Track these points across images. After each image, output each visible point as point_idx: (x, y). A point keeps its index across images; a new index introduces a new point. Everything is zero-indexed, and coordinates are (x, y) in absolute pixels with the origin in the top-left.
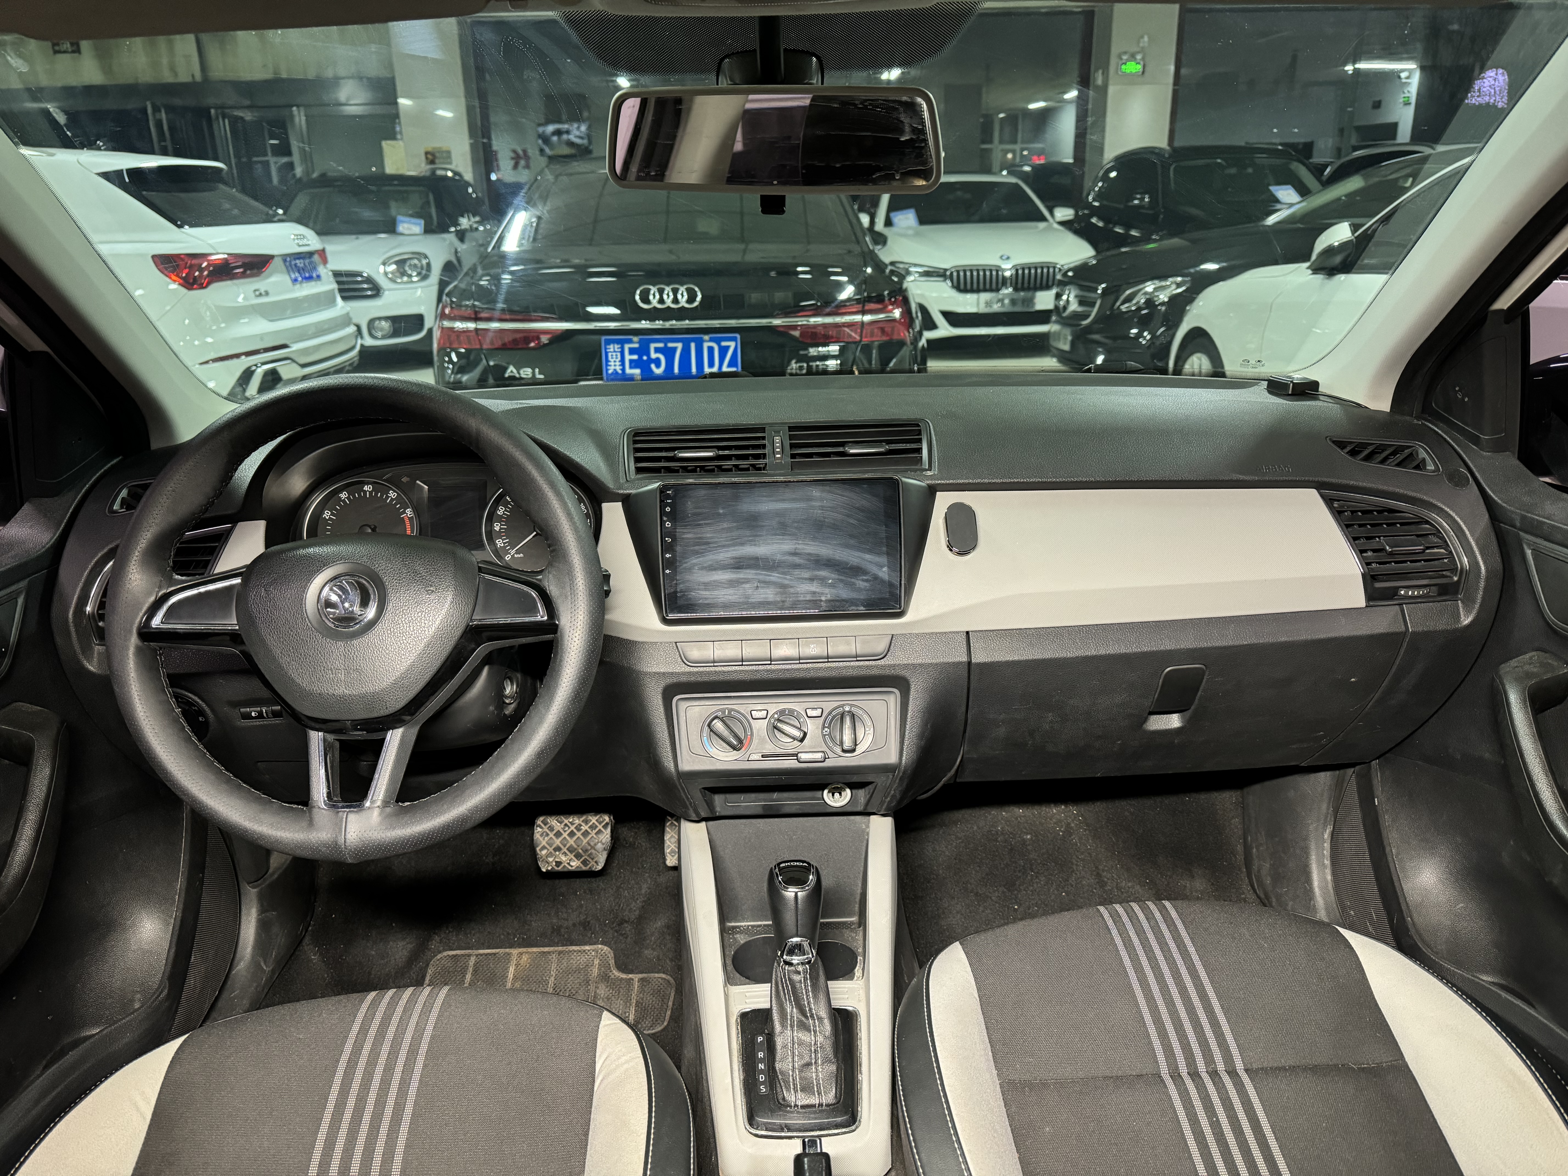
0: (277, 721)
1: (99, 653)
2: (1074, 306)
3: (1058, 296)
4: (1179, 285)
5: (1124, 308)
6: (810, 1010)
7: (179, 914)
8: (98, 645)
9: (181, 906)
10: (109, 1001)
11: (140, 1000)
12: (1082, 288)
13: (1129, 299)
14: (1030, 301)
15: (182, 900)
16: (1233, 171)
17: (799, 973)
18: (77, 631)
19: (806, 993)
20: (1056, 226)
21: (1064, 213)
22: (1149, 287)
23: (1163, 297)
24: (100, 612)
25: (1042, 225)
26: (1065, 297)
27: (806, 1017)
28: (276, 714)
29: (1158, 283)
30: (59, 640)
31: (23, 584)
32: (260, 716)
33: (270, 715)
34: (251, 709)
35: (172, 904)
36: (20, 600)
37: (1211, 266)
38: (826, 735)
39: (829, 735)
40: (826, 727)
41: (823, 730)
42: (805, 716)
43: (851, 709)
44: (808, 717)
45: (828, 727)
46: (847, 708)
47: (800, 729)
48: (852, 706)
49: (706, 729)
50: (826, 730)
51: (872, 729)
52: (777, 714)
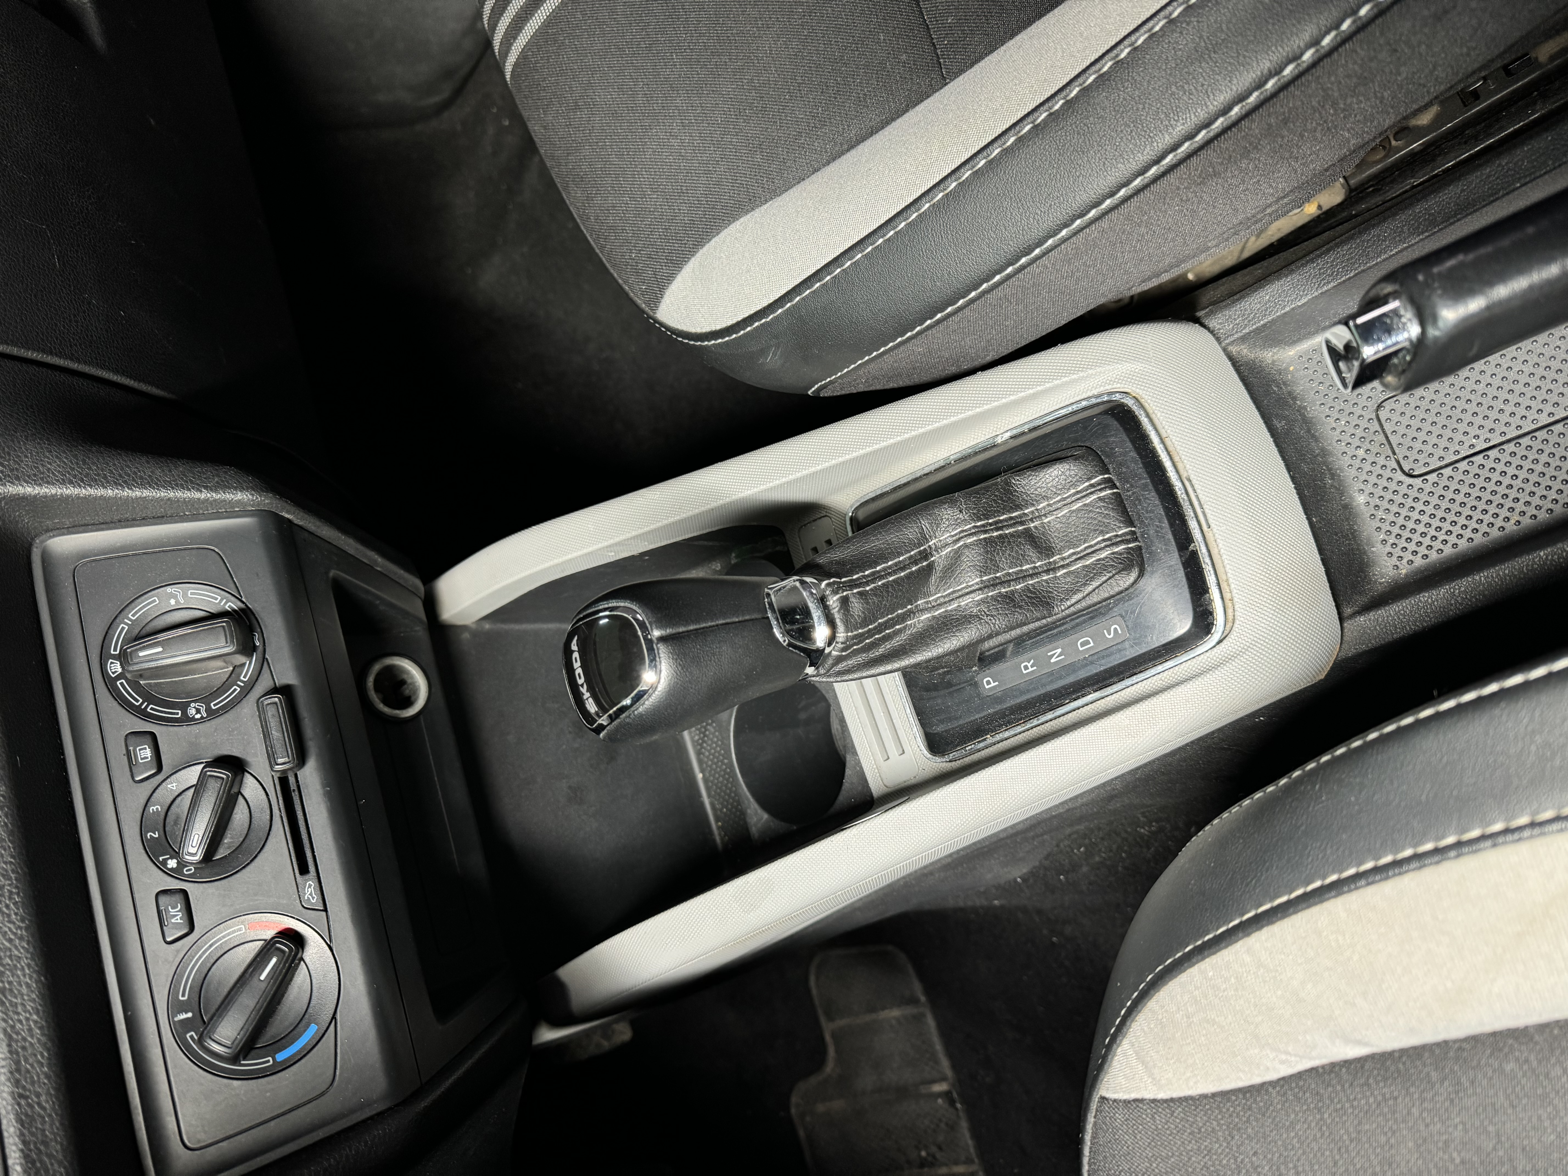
6: (914, 561)
17: (845, 601)
19: (881, 578)
27: (930, 567)
38: (209, 710)
39: (206, 700)
40: (184, 713)
41: (193, 719)
42: (160, 778)
43: (114, 657)
44: (160, 768)
45: (184, 707)
46: (115, 668)
47: (199, 788)
48: (104, 657)
49: (248, 1064)
50: (192, 712)
51: (169, 589)
52: (164, 863)
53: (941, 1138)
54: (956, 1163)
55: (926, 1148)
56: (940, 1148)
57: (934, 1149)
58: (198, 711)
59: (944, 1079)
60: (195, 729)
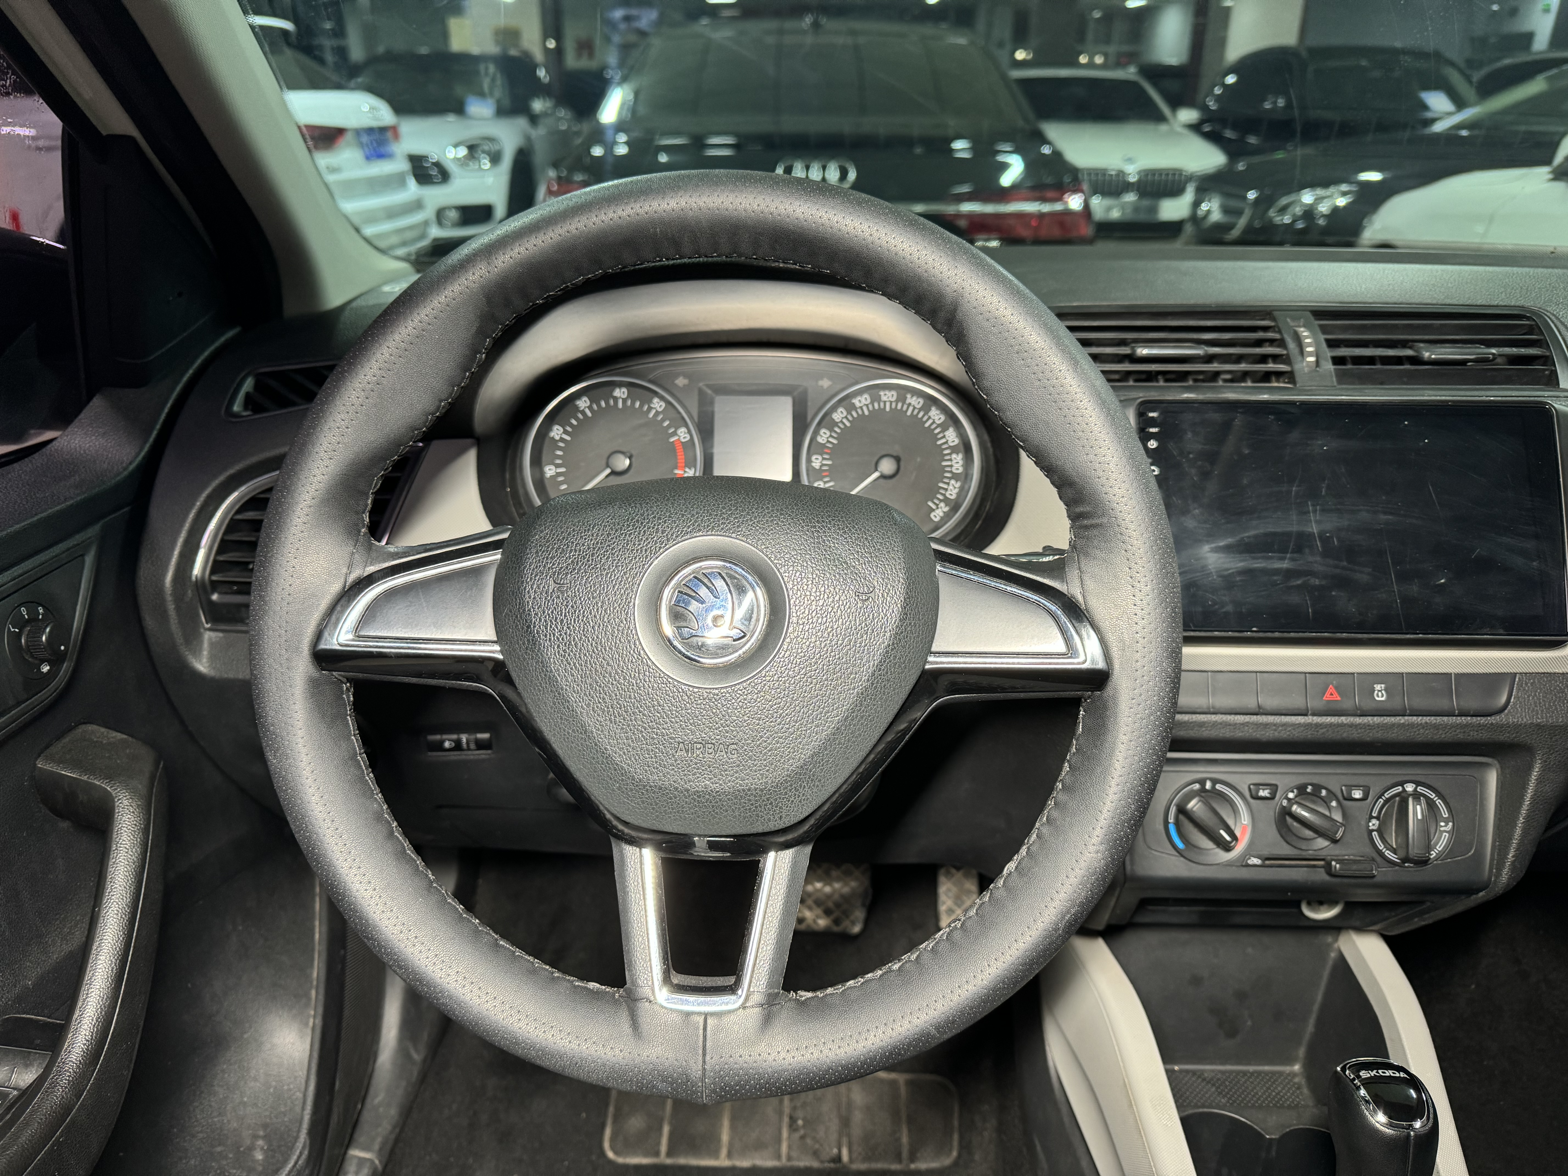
0: (483, 754)
1: (212, 644)
2: (1216, 216)
3: (1196, 204)
4: (1344, 194)
5: (1278, 220)
7: (319, 1021)
8: (210, 629)
9: (320, 1010)
10: (219, 1149)
11: (262, 1149)
12: (1226, 195)
13: (1283, 210)
14: (1154, 210)
15: (321, 997)
16: (1376, 74)
18: (178, 609)
20: (1179, 129)
21: (1187, 115)
22: (1307, 197)
23: (1324, 208)
24: (214, 578)
25: (1163, 128)
26: (1204, 207)
28: (481, 745)
29: (1320, 192)
30: (150, 622)
31: (93, 531)
32: (458, 746)
33: (472, 746)
34: (445, 737)
35: (307, 1005)
36: (89, 560)
37: (1373, 176)
38: (1373, 830)
39: (1379, 831)
40: (1374, 818)
41: (1370, 821)
42: (1341, 798)
43: (1416, 788)
44: (1345, 799)
45: (1378, 818)
46: (1410, 788)
47: (1330, 819)
48: (1418, 783)
49: (1173, 810)
50: (1374, 821)
51: (1451, 824)
52: (1293, 792)
53: (809, 1141)
54: (790, 1147)
55: (804, 1126)
56: (802, 1138)
57: (802, 1132)
58: (1374, 825)
59: (851, 1160)
60: (1363, 823)
